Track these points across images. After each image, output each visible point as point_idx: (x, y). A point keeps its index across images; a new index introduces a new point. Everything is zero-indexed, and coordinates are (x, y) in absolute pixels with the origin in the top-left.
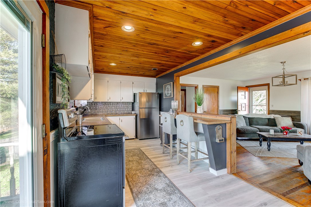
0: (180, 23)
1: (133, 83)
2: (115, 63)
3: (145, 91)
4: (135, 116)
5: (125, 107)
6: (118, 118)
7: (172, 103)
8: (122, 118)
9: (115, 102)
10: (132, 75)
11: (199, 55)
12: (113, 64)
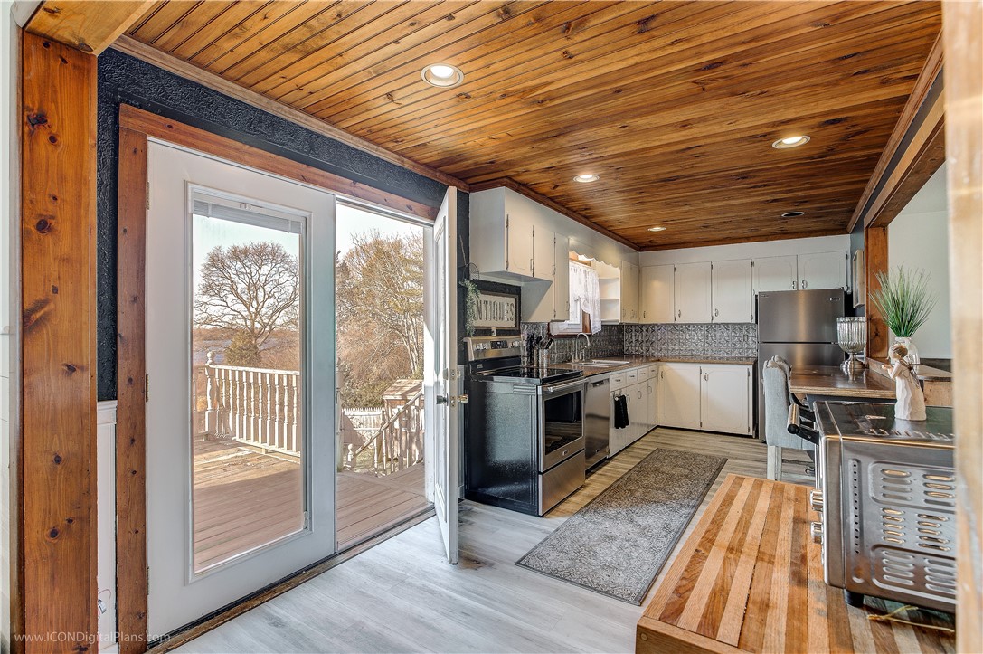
0: (661, 140)
1: (752, 264)
2: (661, 226)
3: (801, 285)
4: (751, 368)
5: (734, 337)
6: (696, 367)
7: (839, 325)
8: (706, 368)
9: (701, 325)
10: (747, 239)
11: (879, 150)
12: (657, 229)
